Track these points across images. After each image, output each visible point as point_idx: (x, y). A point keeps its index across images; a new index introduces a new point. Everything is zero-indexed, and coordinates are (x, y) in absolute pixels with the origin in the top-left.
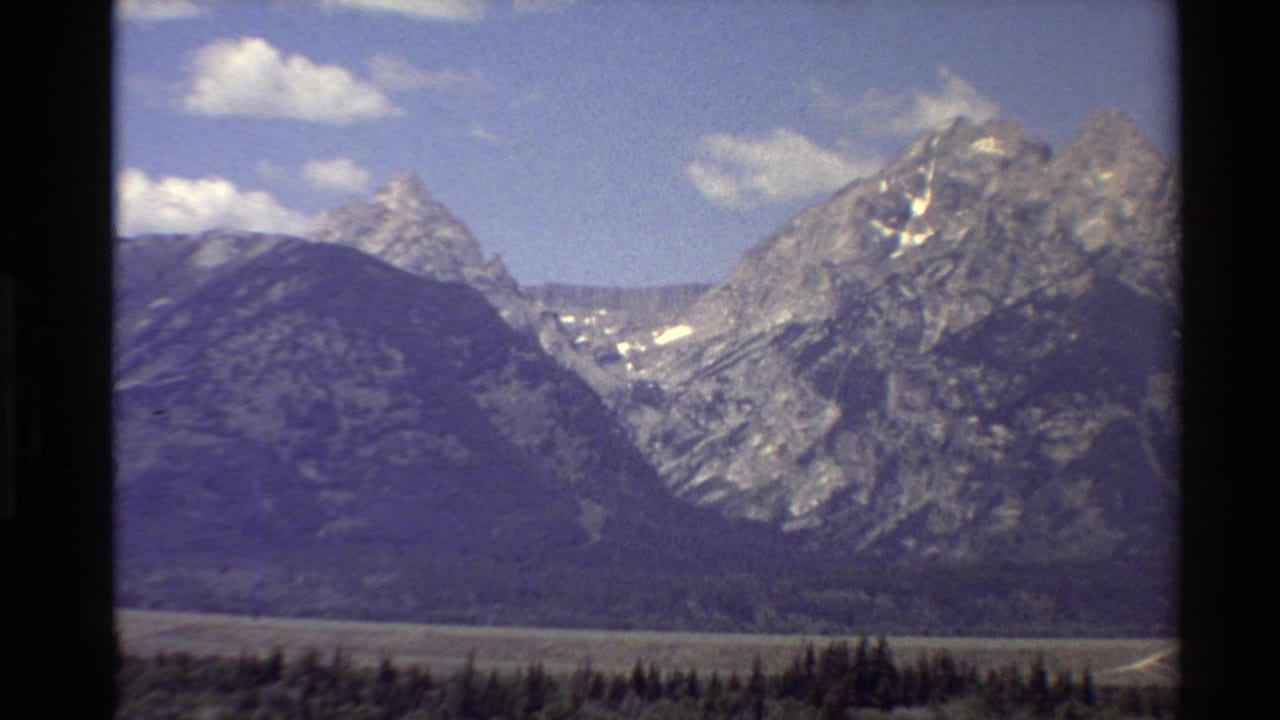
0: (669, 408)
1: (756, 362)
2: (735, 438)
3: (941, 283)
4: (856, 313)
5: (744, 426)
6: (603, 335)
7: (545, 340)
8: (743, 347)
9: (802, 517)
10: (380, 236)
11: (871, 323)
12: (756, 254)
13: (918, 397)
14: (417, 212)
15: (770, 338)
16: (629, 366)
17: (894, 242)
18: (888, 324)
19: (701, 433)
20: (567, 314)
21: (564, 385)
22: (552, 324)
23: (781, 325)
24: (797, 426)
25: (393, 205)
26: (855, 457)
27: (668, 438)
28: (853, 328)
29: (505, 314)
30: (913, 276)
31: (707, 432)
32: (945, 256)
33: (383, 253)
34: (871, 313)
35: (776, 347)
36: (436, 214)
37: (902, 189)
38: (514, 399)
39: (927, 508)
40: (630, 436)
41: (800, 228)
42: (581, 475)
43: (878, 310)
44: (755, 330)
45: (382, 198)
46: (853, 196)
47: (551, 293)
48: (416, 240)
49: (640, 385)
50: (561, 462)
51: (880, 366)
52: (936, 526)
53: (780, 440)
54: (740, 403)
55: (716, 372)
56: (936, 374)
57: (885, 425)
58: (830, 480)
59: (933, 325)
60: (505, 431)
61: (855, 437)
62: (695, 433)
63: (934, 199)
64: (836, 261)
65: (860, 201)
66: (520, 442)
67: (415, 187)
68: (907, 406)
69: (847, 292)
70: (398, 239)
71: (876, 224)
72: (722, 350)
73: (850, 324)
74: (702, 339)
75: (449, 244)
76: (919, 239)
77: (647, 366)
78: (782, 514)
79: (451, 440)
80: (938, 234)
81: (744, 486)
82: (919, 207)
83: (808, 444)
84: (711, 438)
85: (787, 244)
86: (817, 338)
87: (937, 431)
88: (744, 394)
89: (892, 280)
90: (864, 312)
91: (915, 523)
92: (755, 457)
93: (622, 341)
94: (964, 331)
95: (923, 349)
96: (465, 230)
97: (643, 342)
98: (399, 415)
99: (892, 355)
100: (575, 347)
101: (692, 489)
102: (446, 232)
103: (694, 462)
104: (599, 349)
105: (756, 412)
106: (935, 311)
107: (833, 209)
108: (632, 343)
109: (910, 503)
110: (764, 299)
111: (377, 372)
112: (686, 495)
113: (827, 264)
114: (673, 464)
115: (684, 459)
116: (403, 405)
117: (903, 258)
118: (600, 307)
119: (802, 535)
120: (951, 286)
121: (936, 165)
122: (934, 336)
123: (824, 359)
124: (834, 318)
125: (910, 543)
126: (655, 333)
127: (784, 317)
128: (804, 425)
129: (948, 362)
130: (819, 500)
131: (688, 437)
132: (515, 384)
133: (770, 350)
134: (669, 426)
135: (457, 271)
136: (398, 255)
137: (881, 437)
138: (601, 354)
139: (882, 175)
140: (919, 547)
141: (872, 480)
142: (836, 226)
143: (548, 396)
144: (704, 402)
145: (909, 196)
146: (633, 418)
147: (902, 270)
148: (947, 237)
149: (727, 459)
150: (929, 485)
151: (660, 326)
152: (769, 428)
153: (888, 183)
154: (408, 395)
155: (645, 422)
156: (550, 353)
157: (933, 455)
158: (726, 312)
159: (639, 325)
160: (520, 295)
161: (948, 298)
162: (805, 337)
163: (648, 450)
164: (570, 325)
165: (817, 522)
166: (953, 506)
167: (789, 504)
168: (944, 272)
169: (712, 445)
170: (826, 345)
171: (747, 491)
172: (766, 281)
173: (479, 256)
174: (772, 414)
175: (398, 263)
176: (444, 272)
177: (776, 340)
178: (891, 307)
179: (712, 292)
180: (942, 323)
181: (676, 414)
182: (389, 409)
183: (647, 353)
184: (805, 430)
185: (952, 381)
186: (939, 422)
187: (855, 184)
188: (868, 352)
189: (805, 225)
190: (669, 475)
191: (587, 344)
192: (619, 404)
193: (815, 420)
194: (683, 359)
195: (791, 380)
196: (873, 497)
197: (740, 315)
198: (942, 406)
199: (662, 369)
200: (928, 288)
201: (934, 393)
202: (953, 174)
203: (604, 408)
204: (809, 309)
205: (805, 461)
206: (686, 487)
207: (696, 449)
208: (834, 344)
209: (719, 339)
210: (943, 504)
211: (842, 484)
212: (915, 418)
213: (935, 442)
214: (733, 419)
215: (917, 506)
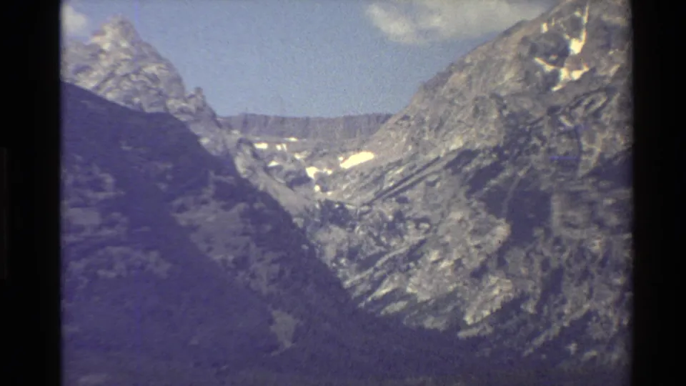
0: (353, 227)
1: (433, 184)
2: (414, 254)
3: (596, 114)
4: (522, 141)
5: (422, 243)
6: (294, 160)
7: (241, 164)
8: (418, 172)
9: (475, 325)
10: (95, 73)
11: (535, 149)
12: (430, 87)
13: (579, 216)
14: (126, 51)
15: (445, 163)
16: (317, 188)
17: (554, 76)
18: (550, 151)
19: (383, 249)
20: (259, 142)
21: (257, 206)
22: (248, 151)
23: (454, 151)
24: (472, 242)
25: (106, 47)
26: (523, 271)
27: (352, 254)
28: (520, 153)
29: (205, 141)
30: (572, 108)
31: (389, 248)
32: (599, 90)
33: (98, 88)
34: (535, 141)
35: (450, 170)
36: (142, 53)
37: (560, 30)
38: (211, 218)
39: (588, 315)
40: (318, 251)
41: (471, 64)
42: (273, 288)
43: (541, 138)
44: (432, 156)
45: (97, 40)
46: (518, 36)
47: (246, 122)
48: (126, 76)
49: (328, 205)
50: (253, 276)
51: (543, 188)
52: (596, 332)
53: (455, 256)
54: (418, 222)
55: (397, 193)
56: (594, 195)
57: (551, 241)
58: (501, 291)
59: (590, 152)
60: (203, 247)
61: (523, 254)
62: (378, 249)
63: (588, 40)
64: (503, 93)
65: (524, 40)
66: (217, 257)
67: (126, 28)
68: (569, 225)
69: (512, 122)
70: (112, 75)
71: (539, 61)
72: (402, 174)
73: (516, 151)
74: (384, 164)
75: (154, 79)
76: (576, 75)
77: (334, 188)
78: (458, 324)
79: (154, 256)
80: (593, 70)
81: (423, 297)
82: (576, 47)
83: (482, 258)
84: (391, 255)
85: (459, 78)
86: (487, 163)
87: (596, 246)
88: (423, 214)
89: (553, 111)
90: (529, 139)
91: (577, 331)
92: (431, 271)
93: (311, 165)
94: (616, 157)
95: (582, 172)
96: (169, 67)
97: (330, 167)
98: (107, 232)
99: (553, 178)
100: (267, 170)
101: (375, 302)
102: (152, 69)
103: (378, 274)
104: (289, 173)
105: (433, 229)
106: (592, 140)
107: (500, 47)
108: (319, 167)
109: (573, 311)
110: (438, 129)
111: (90, 194)
112: (368, 306)
113: (495, 96)
114: (358, 277)
115: (366, 274)
116: (111, 224)
117: (561, 91)
118: (291, 135)
119: (476, 342)
120: (605, 117)
121: (589, 11)
122: (592, 161)
123: (493, 182)
124: (501, 145)
125: (572, 347)
126: (341, 159)
127: (457, 144)
128: (476, 242)
129: (603, 184)
130: (491, 311)
131: (371, 253)
132: (214, 204)
133: (443, 174)
134: (355, 244)
135: (163, 103)
136: (110, 90)
137: (547, 253)
138: (291, 177)
139: (545, 18)
140: (580, 351)
141: (539, 291)
142: (504, 61)
143: (243, 215)
144: (385, 220)
145: (567, 37)
146: (322, 236)
147: (560, 101)
148: (601, 73)
149: (407, 273)
150: (589, 297)
151: (345, 152)
152: (446, 245)
153: (548, 26)
154: (116, 215)
155: (332, 240)
156: (245, 176)
157: (593, 270)
158: (404, 140)
159: (325, 150)
160: (219, 125)
161: (603, 128)
162: (475, 163)
163: (334, 265)
164: (262, 151)
165: (489, 330)
166: (610, 314)
167: (463, 314)
168: (599, 104)
169: (394, 259)
170: (495, 169)
171: (426, 302)
172: (441, 112)
173: (183, 89)
174: (448, 232)
175: (110, 96)
176: (151, 105)
177: (449, 165)
178: (552, 135)
179: (391, 121)
180: (598, 150)
181: (360, 232)
182: (100, 227)
183: (333, 176)
184: (478, 247)
185: (609, 202)
186: (599, 238)
187: (519, 25)
188: (533, 174)
189: (476, 62)
190: (353, 287)
191: (279, 168)
192: (307, 222)
193: (488, 237)
194: (367, 181)
195: (464, 200)
196: (539, 308)
197: (416, 142)
198: (601, 224)
199: (347, 190)
200: (584, 119)
201: (593, 214)
202: (605, 18)
203: (294, 226)
204: (480, 136)
205: (478, 274)
206: (369, 299)
207: (379, 263)
208: (501, 169)
209: (399, 164)
210: (601, 313)
211: (511, 295)
212: (577, 234)
213: (594, 257)
214: (413, 237)
215: (578, 315)
